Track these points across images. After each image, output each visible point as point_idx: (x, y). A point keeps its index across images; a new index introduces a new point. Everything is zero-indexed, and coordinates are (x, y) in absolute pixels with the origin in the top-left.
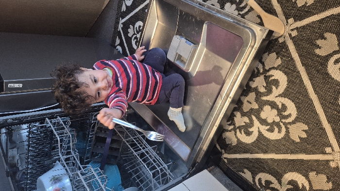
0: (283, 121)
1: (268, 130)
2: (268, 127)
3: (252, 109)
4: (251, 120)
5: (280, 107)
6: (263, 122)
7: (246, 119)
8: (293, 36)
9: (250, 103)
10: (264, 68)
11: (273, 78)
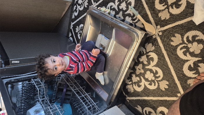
0: (156, 79)
1: (149, 84)
2: (149, 83)
3: (141, 73)
4: (141, 79)
5: (155, 72)
6: (147, 80)
7: (138, 79)
8: (160, 35)
9: (140, 70)
10: (146, 51)
11: (151, 56)
